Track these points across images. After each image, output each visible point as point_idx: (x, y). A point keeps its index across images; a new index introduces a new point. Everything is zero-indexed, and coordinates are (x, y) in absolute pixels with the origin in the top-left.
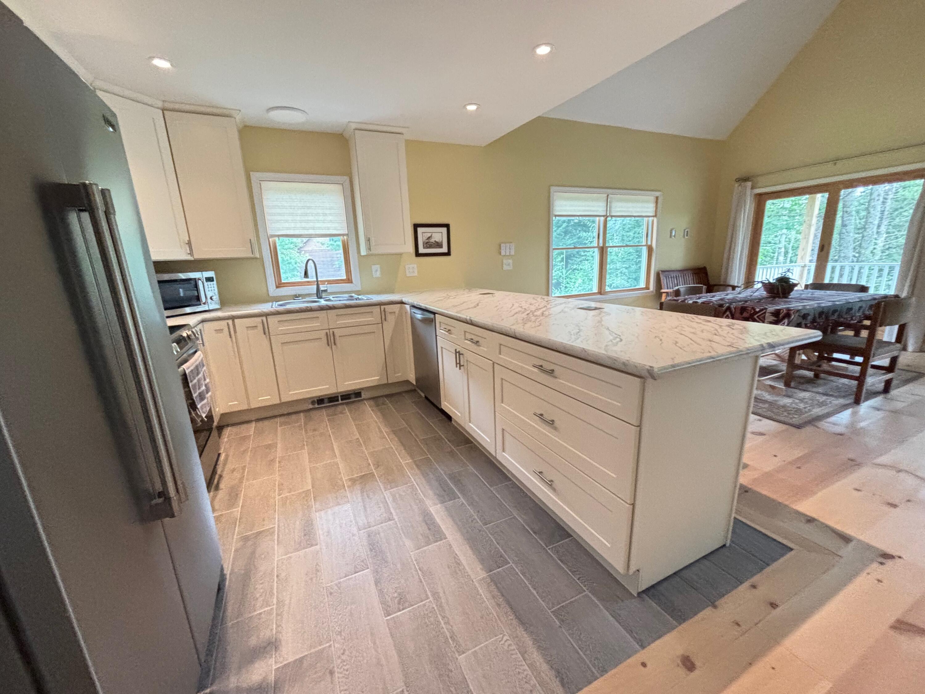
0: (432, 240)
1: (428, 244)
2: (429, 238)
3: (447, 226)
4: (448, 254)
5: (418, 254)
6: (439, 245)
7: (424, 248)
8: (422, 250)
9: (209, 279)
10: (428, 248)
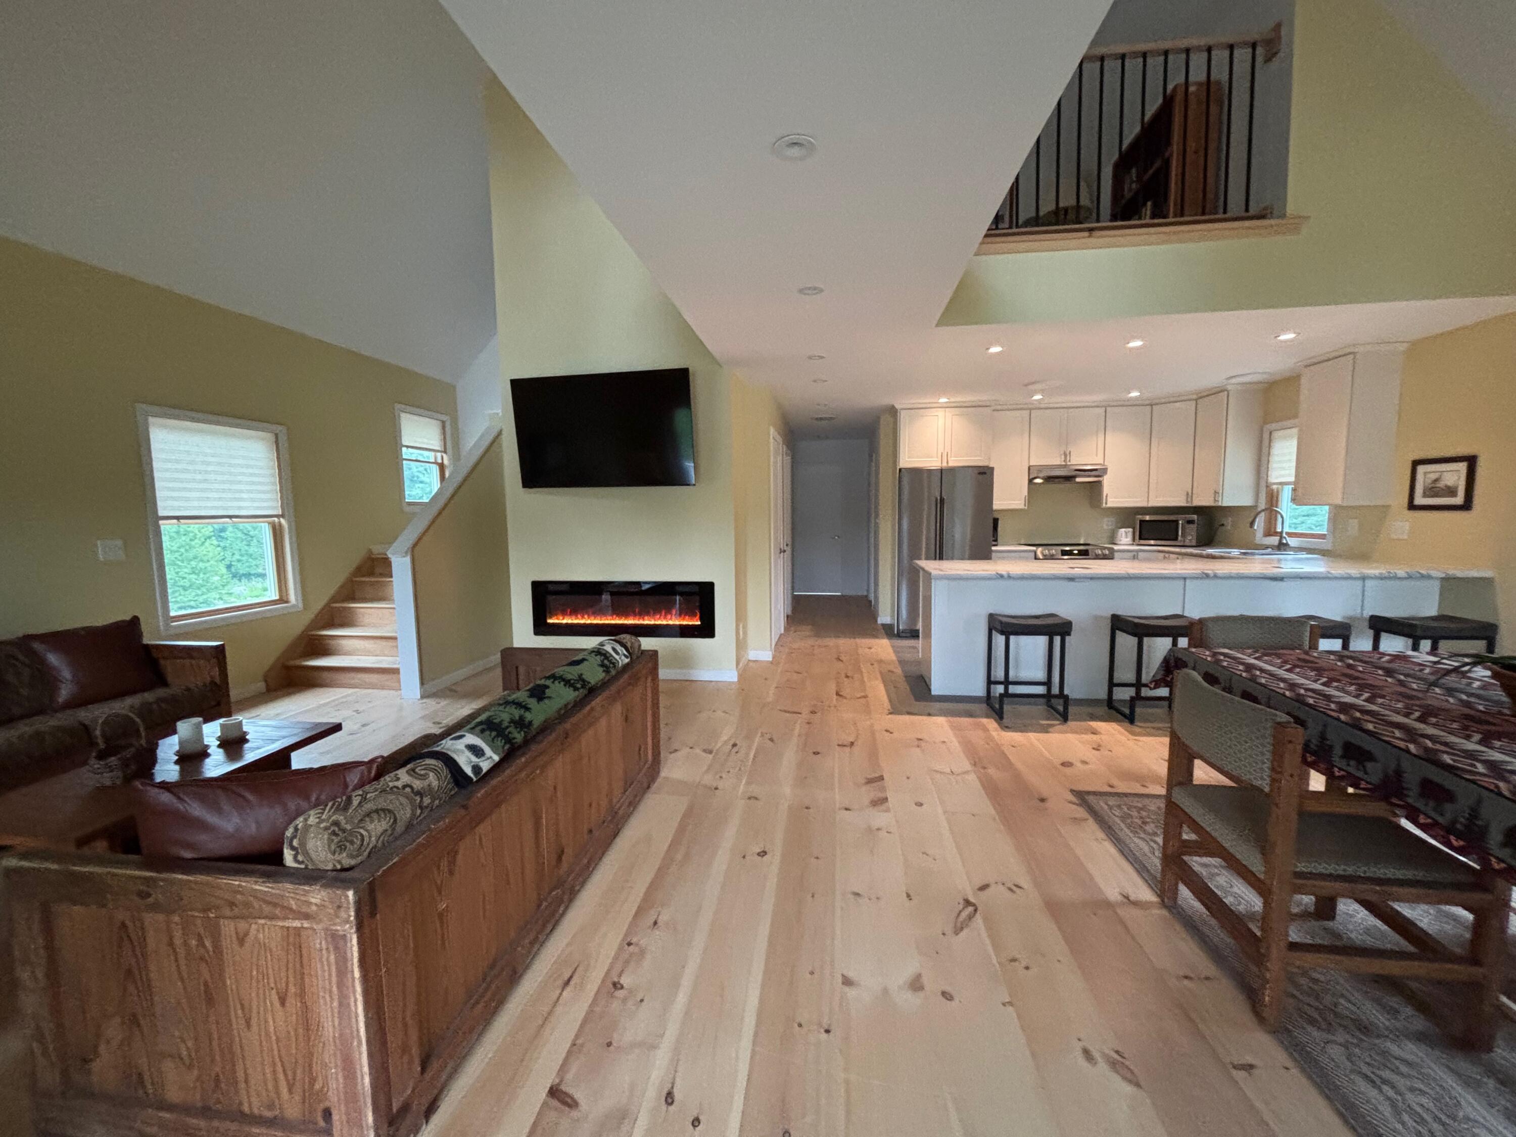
0: (1441, 484)
1: (1432, 491)
2: (1436, 480)
3: (1471, 461)
4: (1467, 505)
5: (1412, 506)
6: (1452, 492)
7: (1425, 495)
8: (1419, 500)
9: (1190, 522)
10: (1432, 497)
